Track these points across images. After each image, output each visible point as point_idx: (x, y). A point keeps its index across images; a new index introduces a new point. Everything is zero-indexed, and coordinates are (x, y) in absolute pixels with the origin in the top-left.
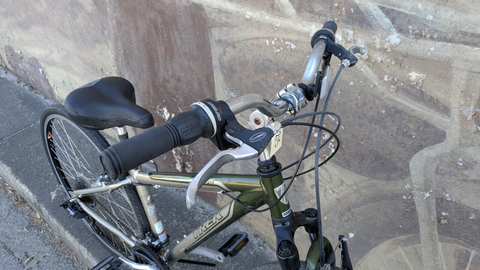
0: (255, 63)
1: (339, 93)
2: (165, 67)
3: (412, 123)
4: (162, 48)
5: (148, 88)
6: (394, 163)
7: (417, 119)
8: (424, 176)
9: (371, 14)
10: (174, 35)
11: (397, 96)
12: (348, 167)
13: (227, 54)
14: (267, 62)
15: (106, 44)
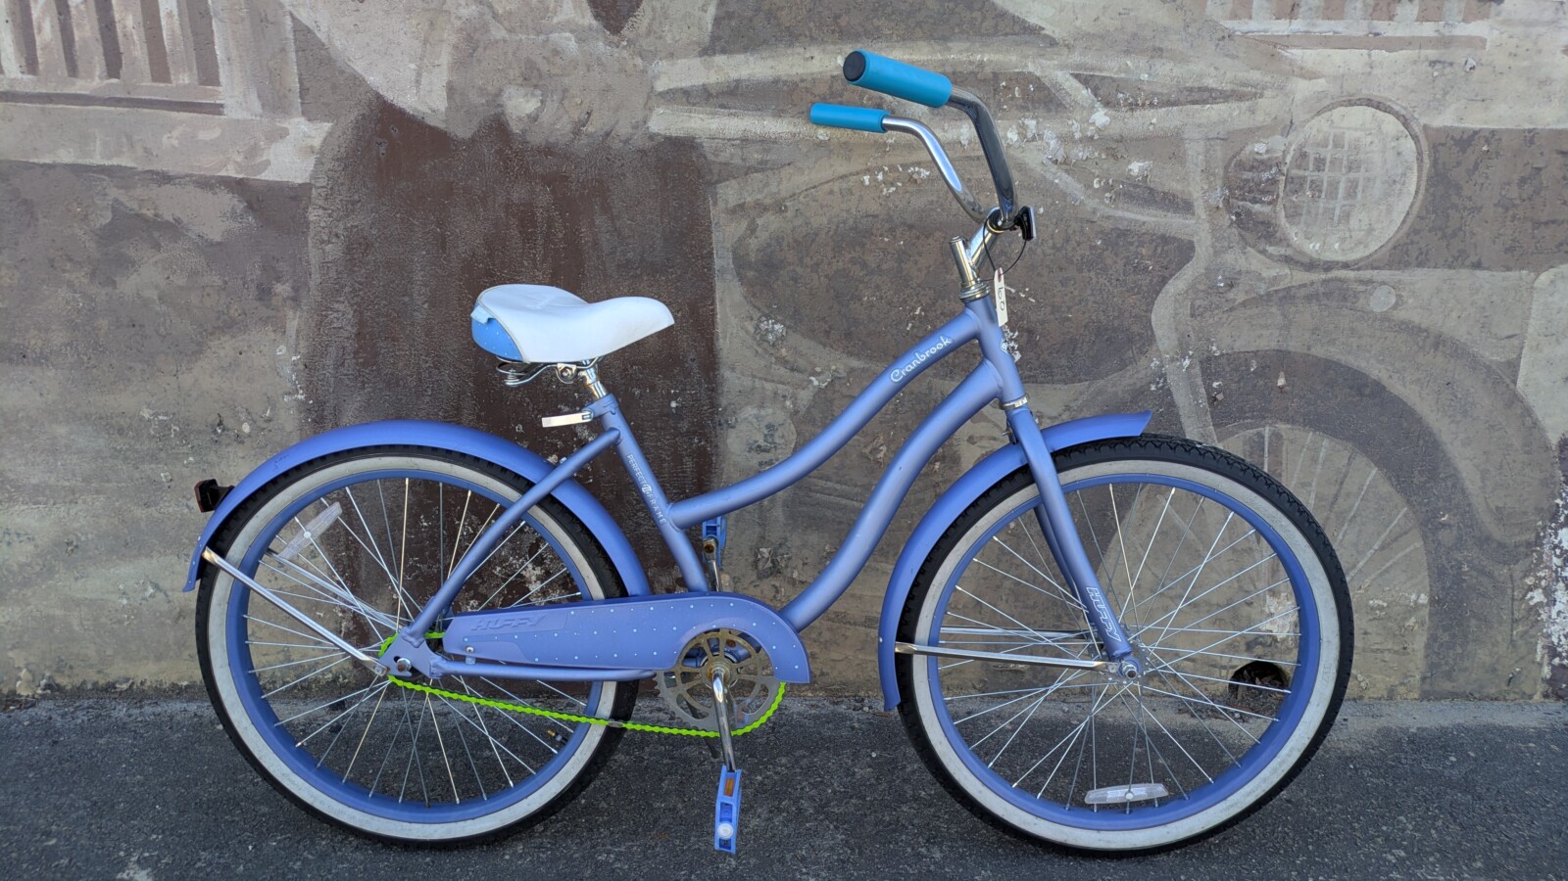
3: (1145, 245)
6: (1127, 330)
7: (1151, 236)
8: (1176, 330)
9: (1061, 88)
10: (592, 226)
11: (1117, 208)
13: (758, 233)
14: (864, 221)
15: (270, 328)
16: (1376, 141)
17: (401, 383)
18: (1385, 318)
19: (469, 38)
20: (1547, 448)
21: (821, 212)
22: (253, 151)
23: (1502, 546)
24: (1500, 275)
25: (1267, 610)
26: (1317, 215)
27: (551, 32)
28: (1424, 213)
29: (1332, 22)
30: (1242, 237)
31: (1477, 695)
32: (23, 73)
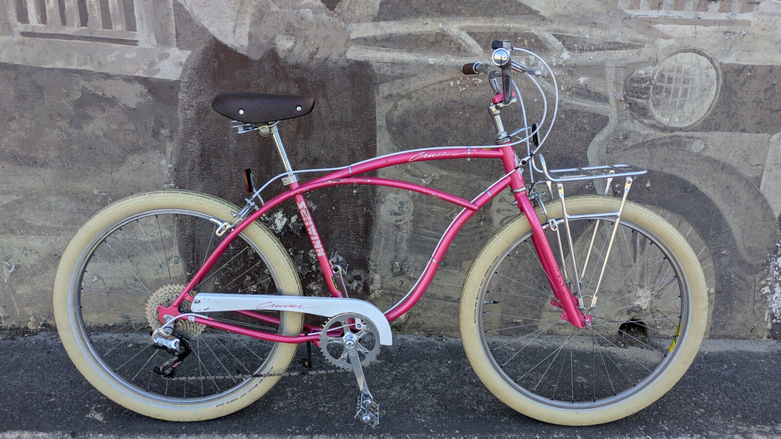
0: (436, 108)
3: (585, 118)
7: (588, 114)
9: (547, 41)
11: (572, 100)
13: (398, 108)
14: (450, 104)
15: (158, 151)
16: (697, 70)
17: (222, 179)
18: (699, 155)
19: (260, 11)
20: (773, 219)
21: (429, 99)
22: (152, 64)
23: (750, 265)
24: (754, 135)
25: (638, 295)
26: (668, 105)
27: (300, 9)
28: (719, 105)
29: (678, 12)
30: (632, 115)
31: (736, 337)
32: (39, 23)
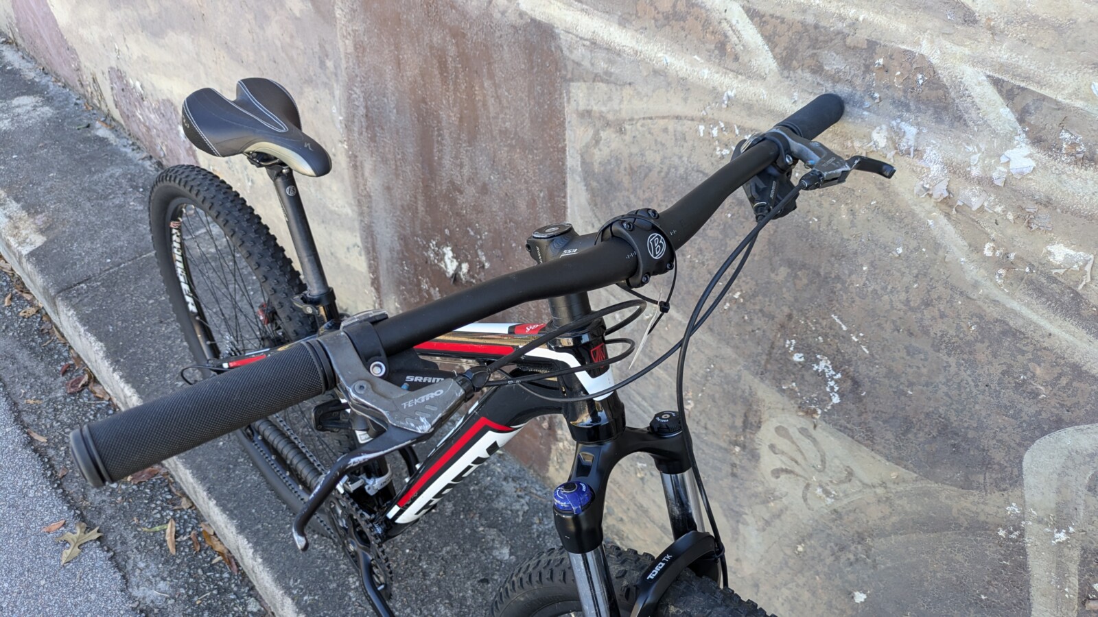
0: (667, 174)
1: (865, 268)
2: (456, 157)
3: (1042, 364)
4: (452, 114)
5: (413, 199)
6: (984, 450)
7: (1057, 358)
8: (1059, 491)
9: (967, 92)
10: (482, 87)
11: (1011, 295)
12: (869, 442)
13: (601, 146)
21: (654, 147)
